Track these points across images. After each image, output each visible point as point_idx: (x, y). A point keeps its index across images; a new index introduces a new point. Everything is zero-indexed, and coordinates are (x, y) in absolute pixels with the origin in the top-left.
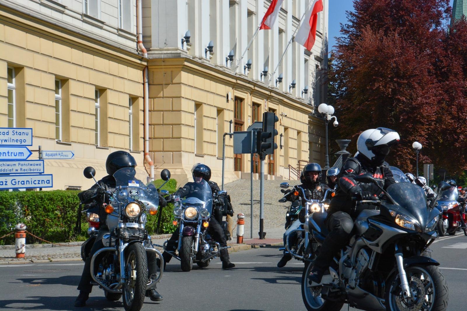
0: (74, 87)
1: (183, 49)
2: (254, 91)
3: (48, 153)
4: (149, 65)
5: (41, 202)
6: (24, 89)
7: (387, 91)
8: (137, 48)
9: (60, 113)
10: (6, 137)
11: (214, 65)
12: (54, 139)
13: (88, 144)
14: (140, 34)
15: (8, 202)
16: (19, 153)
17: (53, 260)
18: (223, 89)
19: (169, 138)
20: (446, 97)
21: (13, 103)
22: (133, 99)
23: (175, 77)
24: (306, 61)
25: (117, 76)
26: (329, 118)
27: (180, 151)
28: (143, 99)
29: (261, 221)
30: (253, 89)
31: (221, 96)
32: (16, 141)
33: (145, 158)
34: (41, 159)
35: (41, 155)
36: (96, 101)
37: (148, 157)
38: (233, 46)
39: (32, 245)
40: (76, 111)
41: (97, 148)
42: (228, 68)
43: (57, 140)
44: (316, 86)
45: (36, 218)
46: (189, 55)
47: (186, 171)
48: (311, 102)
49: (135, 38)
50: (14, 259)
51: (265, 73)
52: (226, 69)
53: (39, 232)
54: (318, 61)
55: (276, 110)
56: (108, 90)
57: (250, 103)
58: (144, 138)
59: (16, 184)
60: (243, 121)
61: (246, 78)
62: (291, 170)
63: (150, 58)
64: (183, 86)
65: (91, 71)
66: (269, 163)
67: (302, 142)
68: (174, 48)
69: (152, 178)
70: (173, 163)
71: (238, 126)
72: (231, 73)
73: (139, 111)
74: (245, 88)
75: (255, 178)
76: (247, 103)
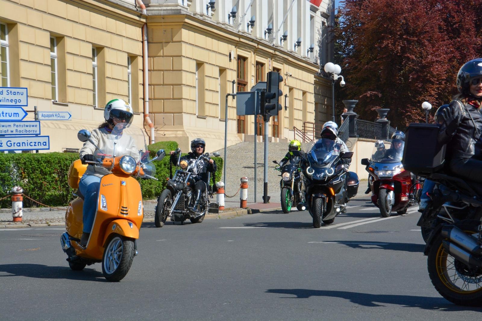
0: (70, 45)
1: (183, 5)
2: (258, 49)
3: (44, 113)
4: (148, 22)
5: (37, 164)
6: (17, 47)
7: (396, 49)
8: (136, 4)
9: (56, 72)
11: (216, 22)
12: (51, 99)
13: (86, 105)
15: (4, 164)
16: (14, 113)
17: (51, 224)
18: (225, 48)
19: (170, 99)
20: (457, 54)
21: (6, 61)
22: (132, 58)
23: (175, 36)
24: (312, 17)
25: (115, 34)
26: (336, 77)
27: (181, 113)
28: (142, 58)
29: (265, 185)
30: (256, 48)
31: (224, 54)
32: (11, 101)
33: (145, 120)
34: (37, 120)
35: (37, 115)
36: (94, 61)
37: (148, 118)
38: (236, 2)
39: (29, 208)
40: (72, 70)
41: (95, 109)
42: (231, 25)
43: (53, 100)
44: (322, 44)
45: (33, 181)
46: (190, 12)
47: (187, 133)
48: (317, 61)
50: (11, 223)
51: (269, 31)
52: (228, 27)
53: (36, 195)
54: (325, 17)
55: (280, 69)
56: (105, 48)
57: (254, 62)
58: (144, 99)
59: (11, 146)
60: (246, 81)
61: (249, 36)
62: (296, 132)
63: (149, 15)
64: (184, 45)
65: (88, 28)
66: (273, 125)
67: (307, 103)
68: (174, 4)
69: (153, 141)
70: (173, 125)
71: (241, 86)
72: (233, 30)
73: (138, 71)
74: (248, 47)
75: (259, 141)
76: (251, 62)
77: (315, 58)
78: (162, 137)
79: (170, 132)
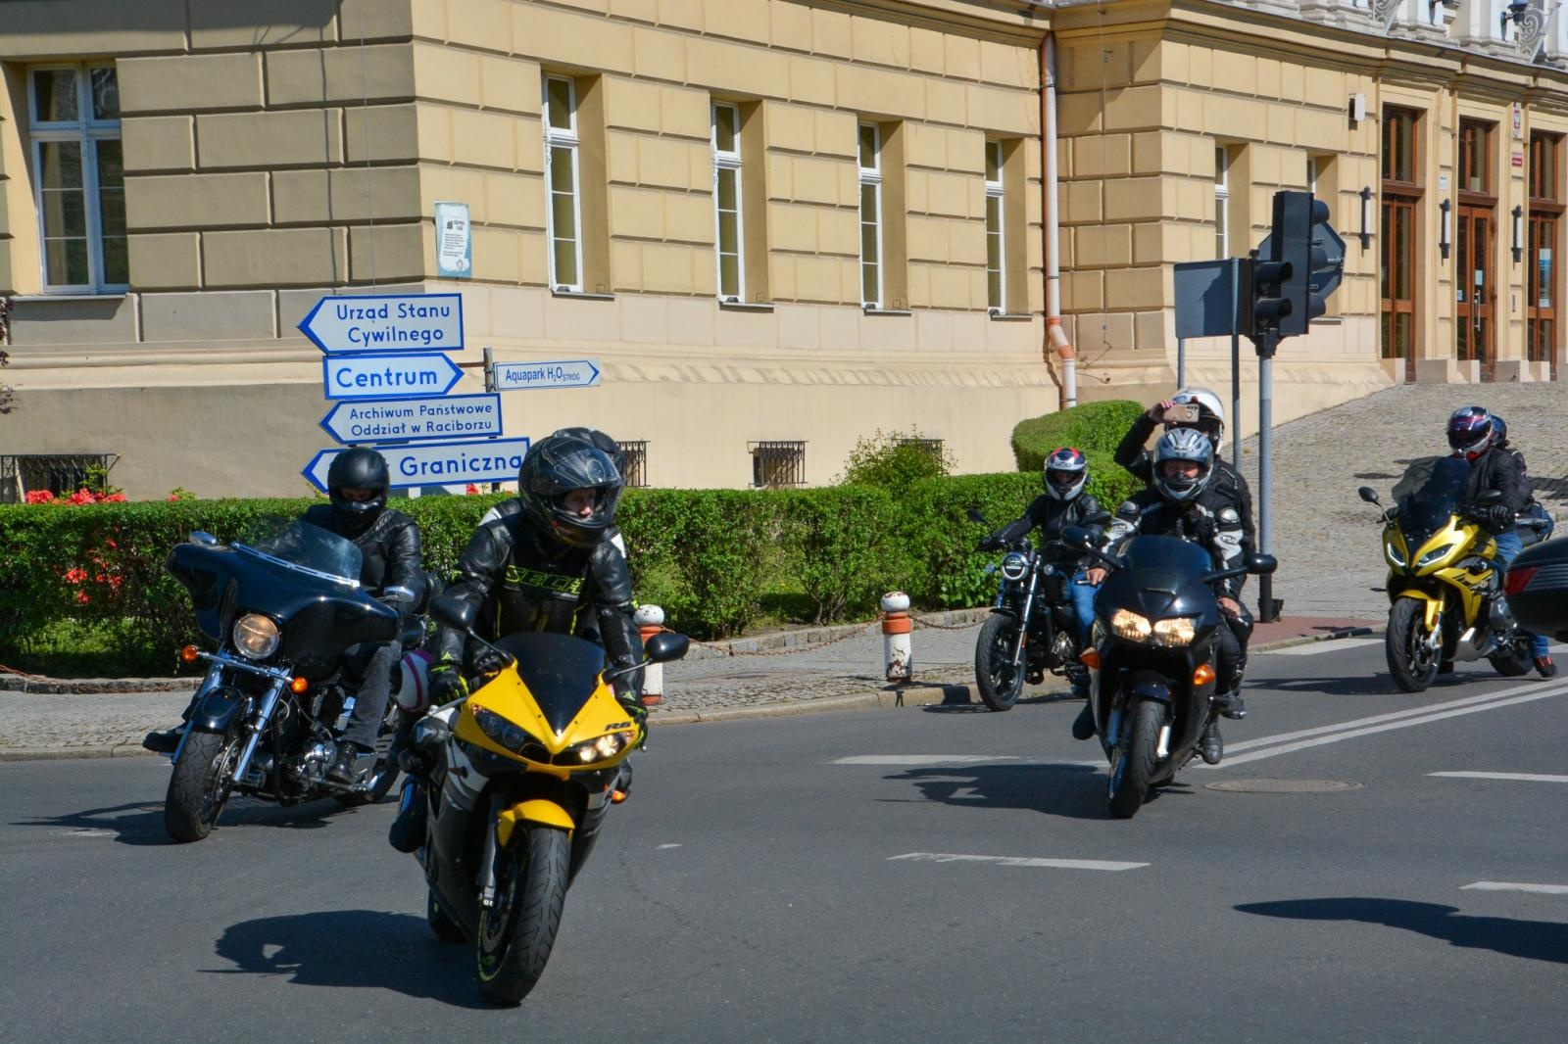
0: (779, 126)
2: (1465, 78)
3: (513, 370)
4: (1057, 27)
6: (601, 143)
9: (739, 211)
10: (379, 325)
11: (1297, 6)
12: (714, 296)
13: (836, 303)
16: (422, 374)
18: (1330, 85)
19: (1124, 266)
21: (570, 190)
22: (1000, 148)
23: (1139, 67)
25: (941, 75)
27: (1162, 307)
28: (1039, 143)
30: (1459, 75)
31: (1326, 108)
32: (411, 336)
33: (1048, 336)
34: (493, 391)
35: (491, 377)
36: (868, 162)
37: (1057, 330)
40: (788, 201)
41: (867, 314)
42: (1360, 9)
51: (1519, 13)
52: (1348, 16)
55: (1563, 135)
56: (904, 122)
57: (1448, 119)
58: (1044, 270)
59: (415, 472)
60: (1419, 185)
61: (1432, 39)
63: (1060, 4)
64: (1167, 93)
65: (842, 67)
66: (1531, 321)
69: (1070, 400)
70: (1136, 348)
71: (1400, 204)
72: (1367, 25)
73: (1027, 183)
74: (1424, 74)
75: (1468, 376)
76: (1437, 123)
78: (1100, 387)
79: (1125, 372)
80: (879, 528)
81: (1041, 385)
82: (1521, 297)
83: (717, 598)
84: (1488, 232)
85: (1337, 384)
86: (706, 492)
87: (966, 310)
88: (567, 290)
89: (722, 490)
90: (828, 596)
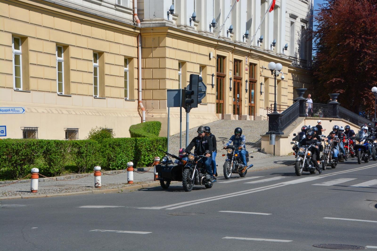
0: (73, 52)
1: (168, 19)
2: (235, 50)
4: (141, 32)
6: (28, 54)
7: (355, 46)
8: (133, 19)
9: (63, 72)
11: (197, 31)
12: (56, 92)
13: (87, 95)
14: (135, 8)
18: (205, 50)
19: (157, 89)
21: (20, 65)
22: (128, 60)
23: (161, 43)
24: (292, 23)
25: (113, 42)
27: (165, 100)
28: (137, 59)
30: (233, 49)
31: (204, 55)
33: (139, 105)
36: (95, 62)
37: (141, 104)
38: (218, 15)
40: (75, 70)
41: (95, 98)
42: (211, 33)
44: (302, 43)
46: (174, 24)
48: (296, 56)
49: (132, 12)
51: (247, 36)
52: (209, 34)
54: (304, 23)
55: (257, 64)
56: (105, 53)
57: (232, 59)
58: (138, 89)
60: (225, 74)
61: (228, 41)
62: (268, 111)
63: (143, 27)
64: (167, 49)
65: (89, 39)
66: (249, 106)
67: (282, 89)
68: (161, 19)
69: (144, 121)
70: (159, 109)
71: (221, 78)
72: (213, 36)
73: (134, 69)
74: (226, 48)
75: (235, 118)
76: (229, 60)
77: (295, 54)
78: (151, 118)
79: (157, 114)
80: (95, 150)
81: (137, 117)
82: (247, 101)
83: (54, 166)
84: (240, 86)
85: (206, 119)
86: (51, 140)
87: (119, 98)
88: (18, 89)
89: (56, 140)
90: (82, 166)
